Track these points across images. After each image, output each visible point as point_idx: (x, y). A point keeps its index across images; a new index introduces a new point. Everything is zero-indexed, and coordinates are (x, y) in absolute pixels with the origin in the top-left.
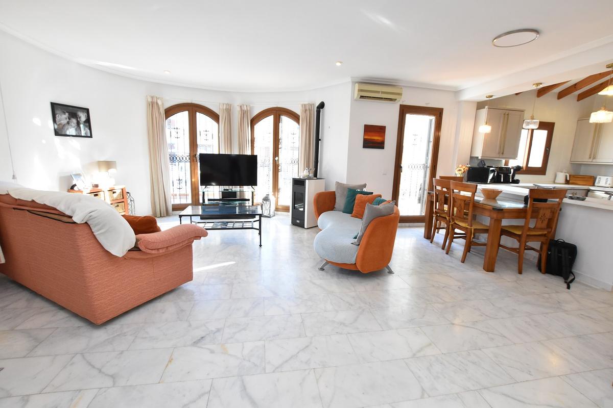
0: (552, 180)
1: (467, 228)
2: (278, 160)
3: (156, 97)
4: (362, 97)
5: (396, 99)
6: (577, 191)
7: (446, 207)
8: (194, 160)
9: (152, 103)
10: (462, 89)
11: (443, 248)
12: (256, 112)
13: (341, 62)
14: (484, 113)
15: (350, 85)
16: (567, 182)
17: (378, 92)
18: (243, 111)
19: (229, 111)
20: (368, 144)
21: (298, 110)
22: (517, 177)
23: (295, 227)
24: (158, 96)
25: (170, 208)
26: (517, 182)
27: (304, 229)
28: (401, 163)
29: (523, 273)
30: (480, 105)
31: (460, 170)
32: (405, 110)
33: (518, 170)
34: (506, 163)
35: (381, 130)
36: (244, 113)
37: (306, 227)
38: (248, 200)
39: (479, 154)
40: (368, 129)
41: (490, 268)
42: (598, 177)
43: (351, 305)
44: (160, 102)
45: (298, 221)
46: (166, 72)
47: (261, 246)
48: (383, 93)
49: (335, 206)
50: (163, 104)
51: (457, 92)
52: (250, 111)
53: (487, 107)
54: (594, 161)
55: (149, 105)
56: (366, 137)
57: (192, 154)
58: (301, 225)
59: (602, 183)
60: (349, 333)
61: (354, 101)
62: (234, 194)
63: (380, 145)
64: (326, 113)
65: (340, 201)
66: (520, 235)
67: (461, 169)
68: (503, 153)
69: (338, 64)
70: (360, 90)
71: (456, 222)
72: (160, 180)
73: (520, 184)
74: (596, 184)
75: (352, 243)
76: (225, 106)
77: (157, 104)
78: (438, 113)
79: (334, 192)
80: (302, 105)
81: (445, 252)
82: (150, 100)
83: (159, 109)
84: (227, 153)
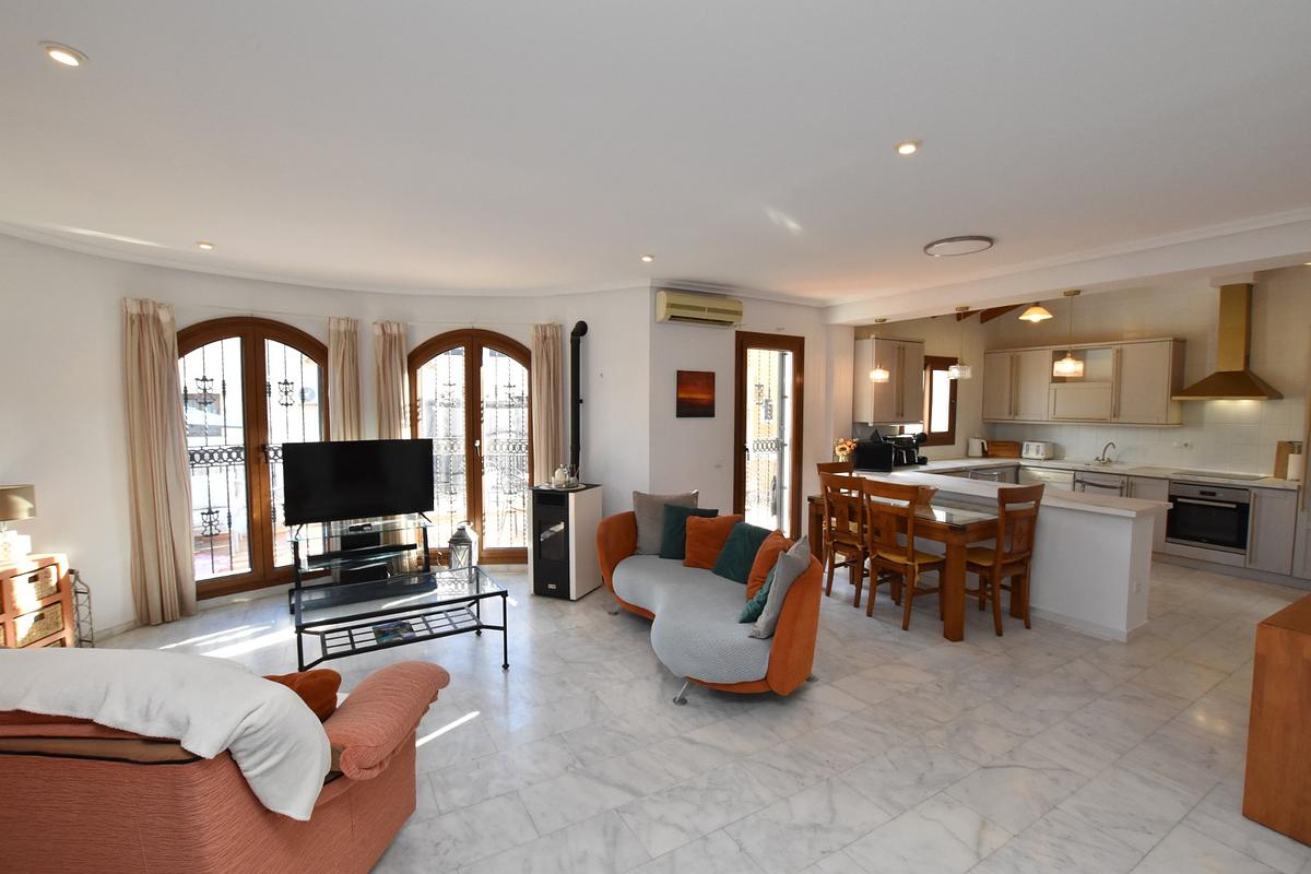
0: (963, 451)
1: (906, 565)
2: (480, 446)
3: (154, 303)
4: (673, 318)
5: (731, 323)
6: (1006, 470)
7: (853, 527)
8: (259, 459)
9: (142, 318)
10: (831, 304)
11: (857, 605)
12: (420, 338)
13: (651, 257)
14: (869, 346)
15: (647, 295)
16: (985, 455)
17: (702, 309)
18: (390, 336)
19: (352, 336)
20: (687, 409)
21: (527, 339)
22: (923, 451)
23: (540, 599)
24: (158, 301)
25: (191, 591)
26: (923, 461)
27: (568, 603)
28: (745, 442)
29: (1004, 633)
30: (860, 332)
31: (843, 449)
32: (745, 341)
33: (923, 439)
34: (902, 431)
35: (708, 379)
36: (390, 341)
37: (573, 596)
38: (414, 547)
39: (867, 416)
40: (685, 379)
41: (954, 634)
42: (1025, 444)
43: (801, 776)
44: (164, 317)
45: (551, 586)
46: (204, 247)
47: (506, 666)
48: (710, 310)
49: (638, 545)
50: (172, 319)
51: (824, 309)
52: (406, 336)
53: (873, 336)
54: (1017, 418)
55: (132, 322)
56: (681, 396)
57: (254, 444)
58: (562, 594)
59: (1032, 454)
60: (845, 846)
61: (655, 322)
62: (374, 538)
63: (706, 410)
64: (593, 343)
65: (650, 533)
66: (990, 567)
67: (844, 446)
68: (902, 415)
69: (647, 259)
70: (671, 306)
71: (881, 554)
72: (162, 523)
73: (931, 465)
74: (1024, 455)
75: (752, 637)
76: (343, 322)
77: (157, 320)
78: (795, 345)
79: (633, 513)
80: (536, 327)
81: (863, 612)
82: (134, 309)
83: (160, 332)
84: (349, 439)
